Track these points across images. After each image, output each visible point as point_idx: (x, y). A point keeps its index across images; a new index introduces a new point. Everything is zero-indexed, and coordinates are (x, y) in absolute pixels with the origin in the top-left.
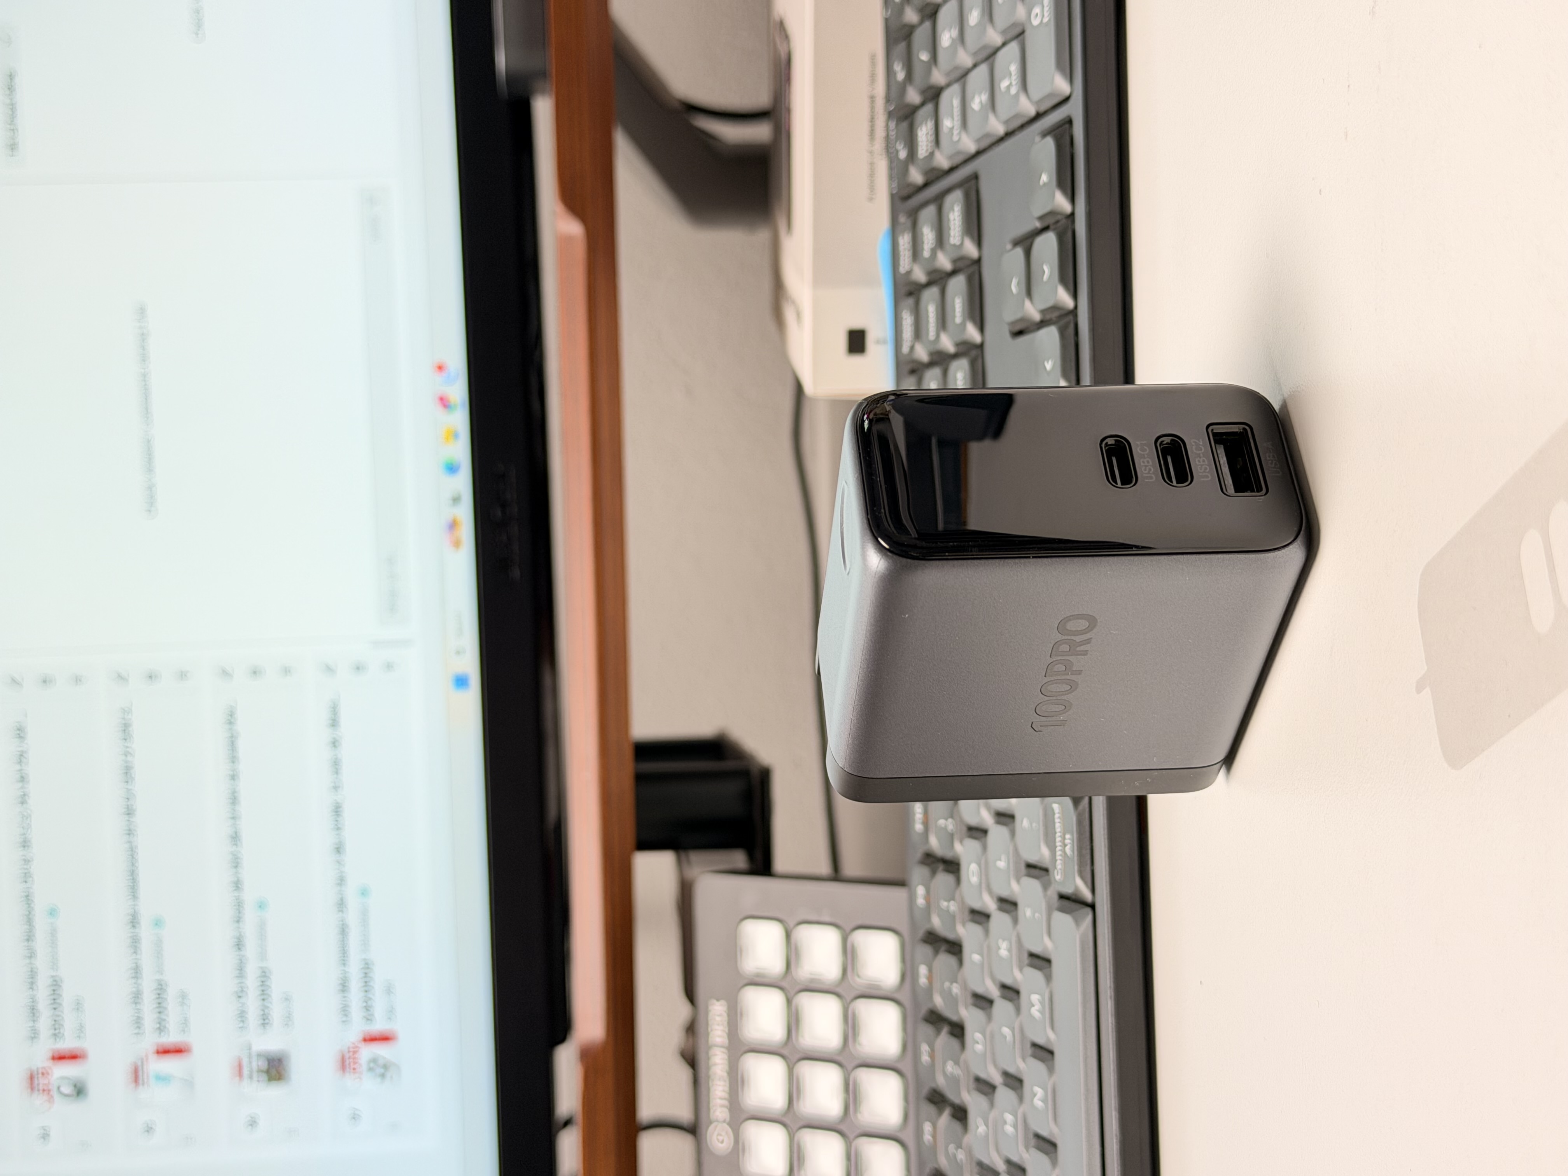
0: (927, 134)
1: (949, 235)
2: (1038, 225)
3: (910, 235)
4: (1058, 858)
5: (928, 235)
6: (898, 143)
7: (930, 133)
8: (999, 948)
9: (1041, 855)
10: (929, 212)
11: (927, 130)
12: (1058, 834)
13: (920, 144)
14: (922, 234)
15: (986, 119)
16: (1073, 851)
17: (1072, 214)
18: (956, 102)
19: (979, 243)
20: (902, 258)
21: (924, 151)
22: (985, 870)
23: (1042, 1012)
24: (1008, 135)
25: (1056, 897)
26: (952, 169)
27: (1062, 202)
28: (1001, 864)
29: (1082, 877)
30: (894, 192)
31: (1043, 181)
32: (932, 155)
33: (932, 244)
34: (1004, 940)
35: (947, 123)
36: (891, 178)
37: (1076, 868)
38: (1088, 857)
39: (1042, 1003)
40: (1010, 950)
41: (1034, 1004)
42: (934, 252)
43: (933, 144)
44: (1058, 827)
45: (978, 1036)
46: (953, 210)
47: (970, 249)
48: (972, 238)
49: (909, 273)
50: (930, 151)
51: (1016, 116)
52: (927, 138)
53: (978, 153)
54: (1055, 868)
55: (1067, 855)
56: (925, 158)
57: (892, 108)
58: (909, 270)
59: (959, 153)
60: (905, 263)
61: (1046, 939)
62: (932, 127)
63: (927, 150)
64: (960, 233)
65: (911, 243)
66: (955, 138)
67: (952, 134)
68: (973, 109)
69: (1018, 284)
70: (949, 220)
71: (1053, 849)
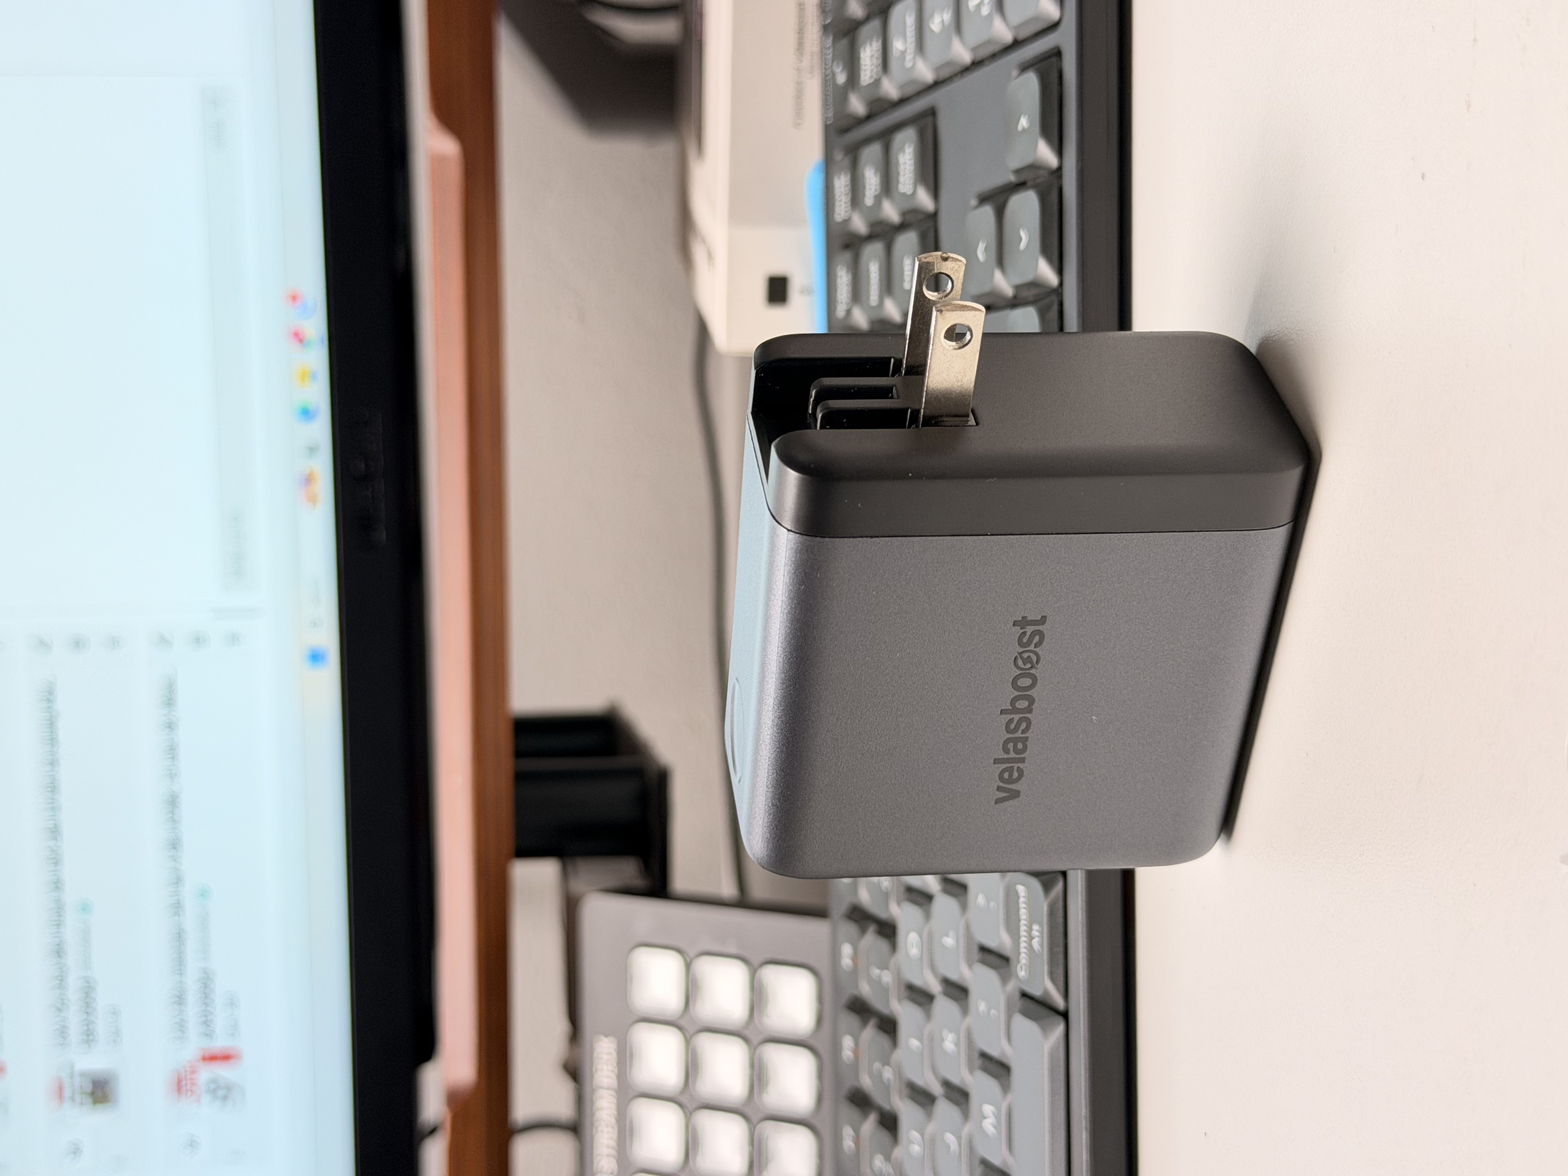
0: (872, 56)
1: (898, 182)
2: (1012, 178)
3: (849, 177)
4: (1023, 950)
5: (872, 180)
6: (835, 63)
7: (875, 55)
8: (943, 1040)
9: (1001, 940)
10: (873, 151)
11: (872, 51)
12: (1023, 922)
13: (863, 67)
14: (863, 176)
15: (949, 44)
16: (1042, 945)
17: (1060, 168)
18: (911, 21)
19: (935, 193)
20: (837, 203)
21: (868, 77)
22: (929, 944)
23: (997, 1127)
24: (976, 64)
25: (1017, 996)
26: (903, 101)
27: (1046, 154)
28: (949, 941)
29: (1053, 979)
30: (829, 123)
31: (1023, 125)
32: (877, 82)
33: (876, 190)
34: (950, 1031)
35: (897, 45)
36: (825, 104)
37: (1046, 968)
38: (1061, 957)
39: (997, 1116)
40: (957, 1044)
41: (986, 1115)
42: (878, 199)
43: (880, 68)
44: (1023, 913)
45: (915, 1135)
46: (904, 152)
47: (925, 200)
48: (927, 187)
49: (847, 221)
50: (875, 77)
51: (989, 42)
52: (871, 60)
53: (937, 84)
54: (1018, 962)
55: (1034, 950)
56: (869, 85)
57: (828, 21)
58: (846, 218)
59: (913, 82)
60: (842, 210)
61: (1004, 1042)
62: (878, 48)
63: (871, 77)
64: (912, 181)
65: (849, 186)
66: (908, 64)
67: (904, 59)
68: (932, 31)
69: (986, 249)
70: (897, 164)
71: (1016, 937)
